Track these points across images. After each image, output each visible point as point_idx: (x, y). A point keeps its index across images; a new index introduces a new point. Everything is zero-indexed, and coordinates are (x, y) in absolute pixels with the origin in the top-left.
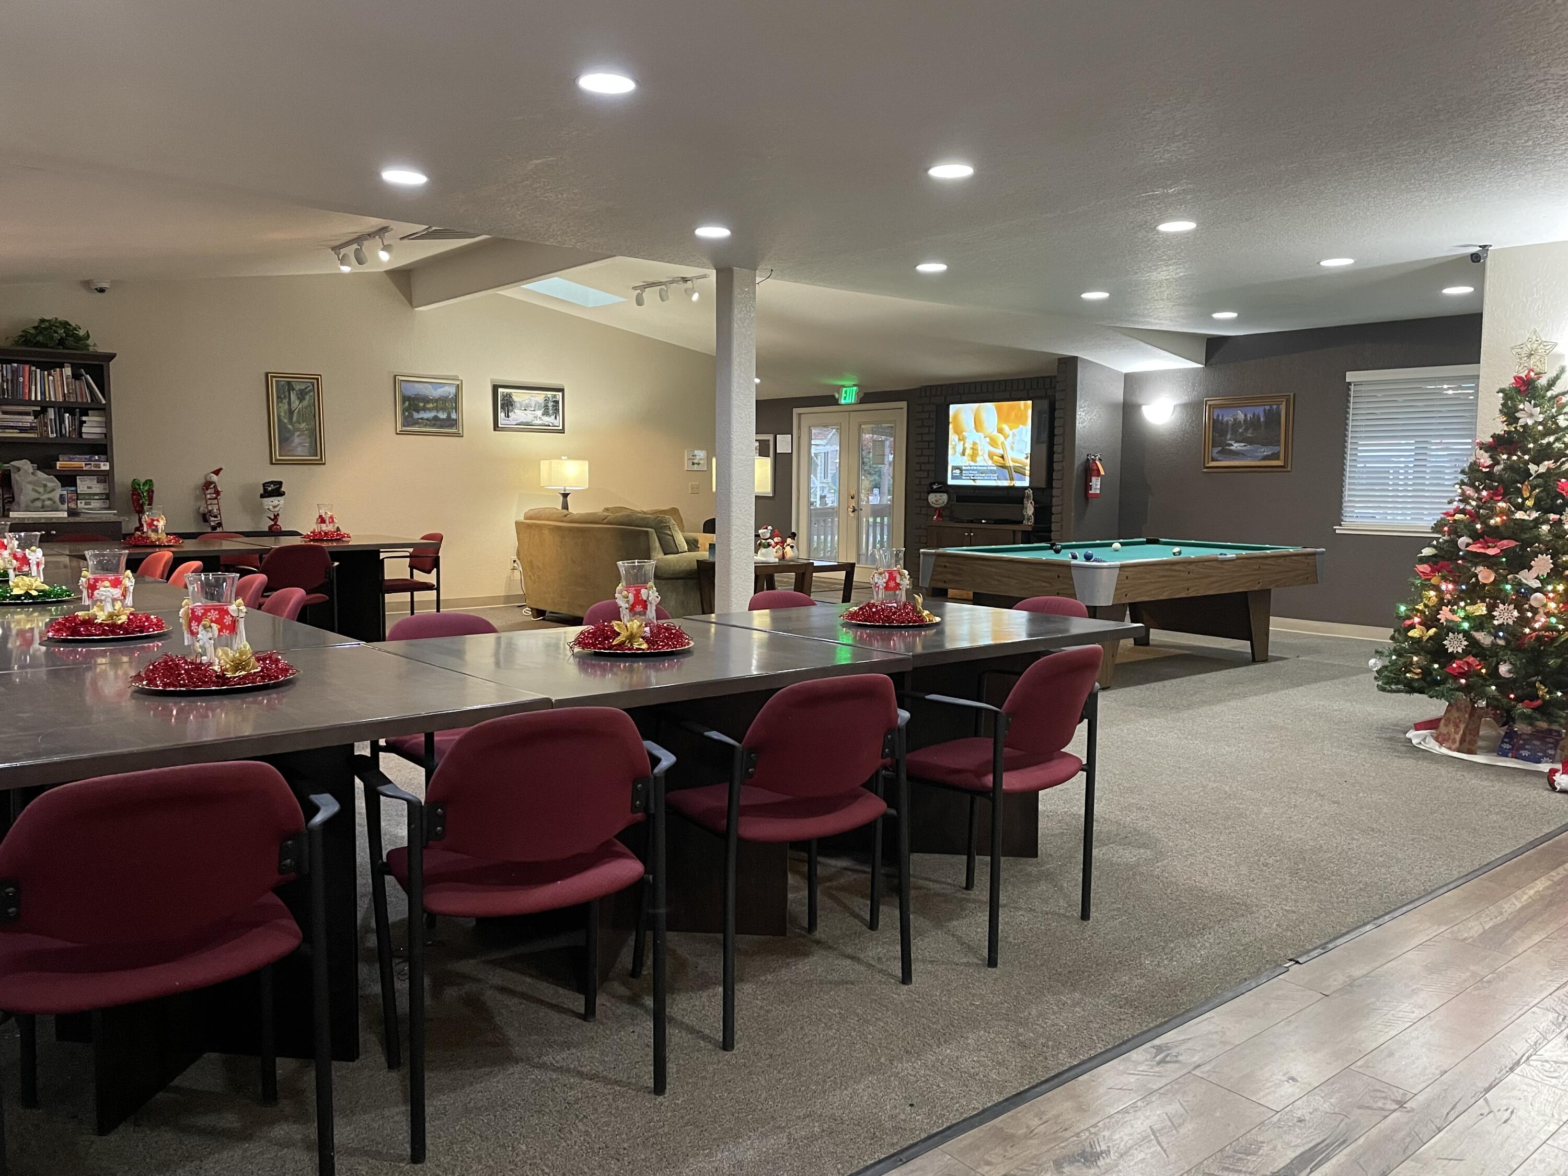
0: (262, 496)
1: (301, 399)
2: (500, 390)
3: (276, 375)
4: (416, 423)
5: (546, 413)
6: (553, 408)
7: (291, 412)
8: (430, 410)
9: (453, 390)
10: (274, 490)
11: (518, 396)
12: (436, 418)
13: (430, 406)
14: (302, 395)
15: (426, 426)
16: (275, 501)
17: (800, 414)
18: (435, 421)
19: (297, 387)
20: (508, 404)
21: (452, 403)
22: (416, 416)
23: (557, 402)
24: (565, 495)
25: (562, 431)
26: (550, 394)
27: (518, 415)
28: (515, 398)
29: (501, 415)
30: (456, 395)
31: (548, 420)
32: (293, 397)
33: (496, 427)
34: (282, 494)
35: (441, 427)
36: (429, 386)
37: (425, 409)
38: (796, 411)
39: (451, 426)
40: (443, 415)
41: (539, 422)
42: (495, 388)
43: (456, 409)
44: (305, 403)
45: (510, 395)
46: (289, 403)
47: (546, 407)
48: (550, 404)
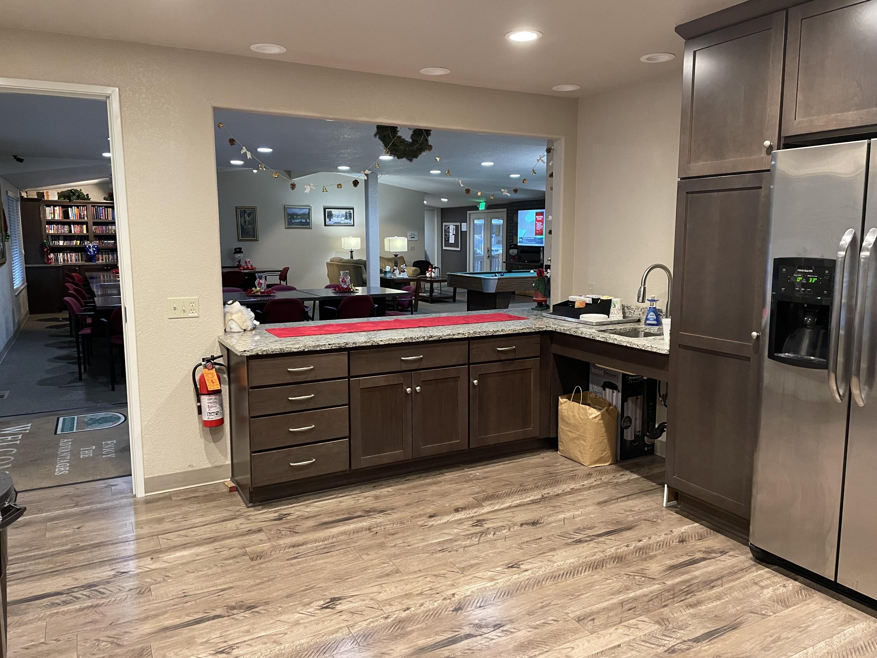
0: (235, 253)
1: (249, 217)
2: (327, 210)
3: (240, 208)
4: (293, 224)
5: (346, 218)
6: (349, 216)
7: (245, 222)
8: (298, 219)
9: (308, 210)
10: (239, 251)
11: (334, 212)
12: (301, 222)
13: (298, 217)
14: (249, 215)
15: (297, 225)
16: (239, 255)
17: (470, 214)
18: (301, 223)
19: (248, 212)
20: (330, 215)
21: (308, 215)
22: (293, 221)
23: (351, 214)
24: (352, 252)
25: (353, 225)
26: (348, 211)
27: (334, 220)
28: (333, 213)
29: (327, 220)
30: (309, 213)
31: (346, 221)
32: (246, 215)
33: (325, 225)
34: (242, 252)
35: (303, 225)
36: (298, 210)
37: (297, 219)
38: (468, 212)
39: (307, 225)
40: (304, 221)
41: (343, 222)
42: (325, 209)
43: (309, 218)
44: (250, 218)
45: (331, 211)
46: (245, 218)
47: (346, 216)
48: (348, 215)
